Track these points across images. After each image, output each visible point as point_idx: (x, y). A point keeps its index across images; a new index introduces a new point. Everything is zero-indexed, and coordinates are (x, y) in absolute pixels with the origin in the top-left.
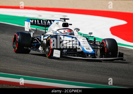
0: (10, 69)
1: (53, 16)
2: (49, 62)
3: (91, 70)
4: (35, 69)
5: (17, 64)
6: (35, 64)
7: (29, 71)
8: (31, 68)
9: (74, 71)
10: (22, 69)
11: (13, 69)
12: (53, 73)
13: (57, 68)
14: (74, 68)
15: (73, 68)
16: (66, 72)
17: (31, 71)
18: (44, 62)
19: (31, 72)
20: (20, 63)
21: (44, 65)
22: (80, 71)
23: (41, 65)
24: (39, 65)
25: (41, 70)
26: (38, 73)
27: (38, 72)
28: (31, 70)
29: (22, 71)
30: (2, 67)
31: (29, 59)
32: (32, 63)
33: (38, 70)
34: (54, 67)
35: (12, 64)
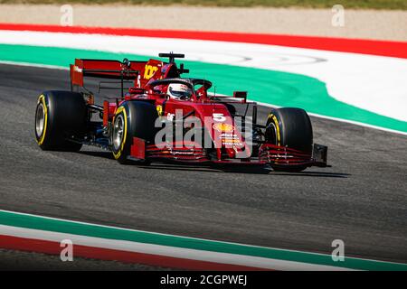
0: (156, 218)
1: (284, 59)
2: (270, 198)
4: (230, 218)
5: (176, 203)
7: (211, 226)
8: (220, 215)
10: (191, 220)
11: (164, 219)
12: (283, 229)
13: (296, 214)
14: (346, 214)
15: (344, 216)
16: (321, 227)
17: (219, 223)
18: (257, 197)
19: (218, 226)
20: (185, 199)
21: (256, 207)
22: (363, 225)
23: (249, 206)
24: (242, 208)
25: (248, 221)
26: (238, 230)
27: (239, 226)
28: (220, 221)
29: (191, 223)
30: (133, 211)
31: (211, 187)
32: (221, 201)
33: (238, 223)
34: (287, 212)
35: (161, 202)
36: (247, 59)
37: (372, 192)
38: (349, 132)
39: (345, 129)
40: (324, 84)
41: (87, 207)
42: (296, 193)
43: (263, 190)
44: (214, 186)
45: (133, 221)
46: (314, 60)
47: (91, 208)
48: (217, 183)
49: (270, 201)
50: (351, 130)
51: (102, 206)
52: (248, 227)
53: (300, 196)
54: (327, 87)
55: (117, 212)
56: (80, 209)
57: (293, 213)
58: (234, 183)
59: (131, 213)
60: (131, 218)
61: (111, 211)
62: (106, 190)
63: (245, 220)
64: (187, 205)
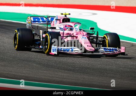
0: (33, 76)
1: (81, 14)
2: (77, 67)
3: (126, 76)
4: (61, 75)
6: (61, 70)
8: (58, 74)
9: (107, 76)
11: (35, 76)
12: (82, 79)
14: (106, 73)
16: (97, 78)
17: (57, 77)
18: (72, 67)
19: (57, 78)
21: (71, 71)
23: (68, 71)
24: (66, 71)
27: (65, 78)
28: (57, 76)
29: (46, 77)
30: (24, 73)
31: (54, 64)
32: (58, 69)
33: (65, 77)
34: (83, 73)
35: (35, 70)
37: (116, 64)
40: (96, 23)
42: (86, 65)
43: (74, 64)
44: (55, 63)
46: (92, 14)
48: (56, 62)
49: (77, 69)
51: (12, 72)
52: (69, 79)
53: (88, 67)
54: (97, 24)
55: (18, 74)
57: (85, 73)
58: (63, 62)
61: (15, 74)
62: (13, 66)
63: (67, 76)
64: (45, 71)
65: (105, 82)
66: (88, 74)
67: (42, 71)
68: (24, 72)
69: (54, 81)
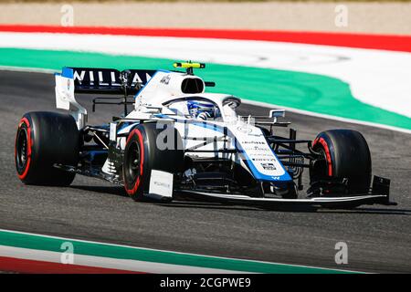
0: (167, 235)
1: (303, 58)
4: (249, 233)
7: (229, 242)
8: (238, 230)
9: (379, 237)
10: (206, 236)
11: (175, 236)
12: (308, 244)
17: (237, 239)
25: (269, 235)
26: (258, 247)
27: (258, 242)
28: (238, 236)
29: (206, 239)
30: (143, 227)
33: (258, 239)
34: (311, 226)
35: (173, 217)
36: (263, 59)
38: (376, 136)
39: (372, 133)
40: (347, 85)
41: (91, 224)
45: (142, 238)
47: (96, 225)
50: (379, 134)
51: (109, 223)
52: (270, 243)
54: (351, 88)
55: (125, 229)
56: (84, 227)
57: (317, 227)
59: (140, 230)
60: (141, 235)
61: (118, 228)
62: (112, 205)
63: (267, 235)
64: (202, 219)
65: (374, 252)
66: (324, 231)
67: (195, 222)
68: (144, 223)
69: (228, 249)
